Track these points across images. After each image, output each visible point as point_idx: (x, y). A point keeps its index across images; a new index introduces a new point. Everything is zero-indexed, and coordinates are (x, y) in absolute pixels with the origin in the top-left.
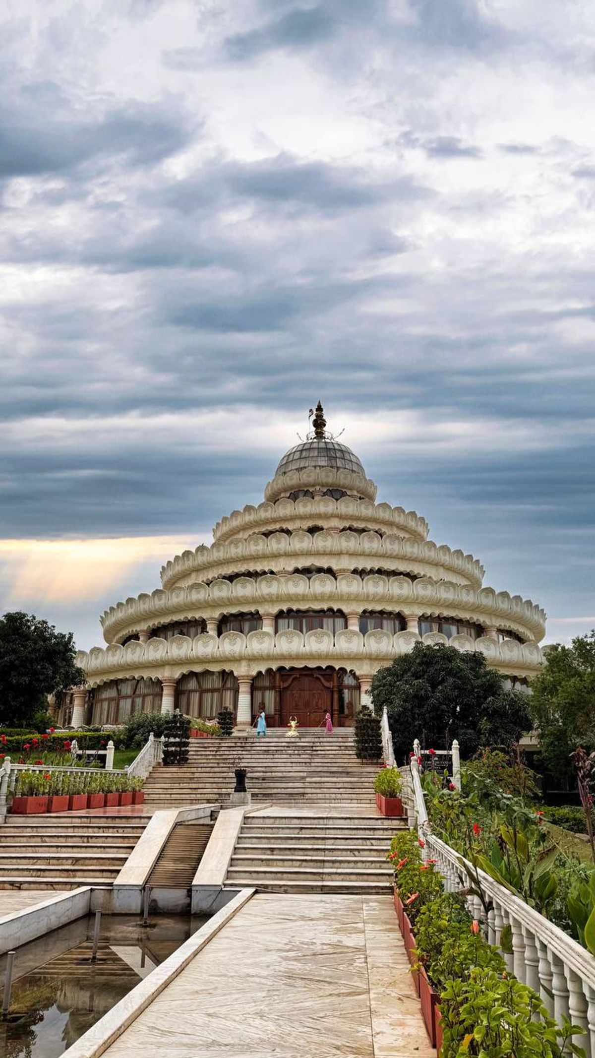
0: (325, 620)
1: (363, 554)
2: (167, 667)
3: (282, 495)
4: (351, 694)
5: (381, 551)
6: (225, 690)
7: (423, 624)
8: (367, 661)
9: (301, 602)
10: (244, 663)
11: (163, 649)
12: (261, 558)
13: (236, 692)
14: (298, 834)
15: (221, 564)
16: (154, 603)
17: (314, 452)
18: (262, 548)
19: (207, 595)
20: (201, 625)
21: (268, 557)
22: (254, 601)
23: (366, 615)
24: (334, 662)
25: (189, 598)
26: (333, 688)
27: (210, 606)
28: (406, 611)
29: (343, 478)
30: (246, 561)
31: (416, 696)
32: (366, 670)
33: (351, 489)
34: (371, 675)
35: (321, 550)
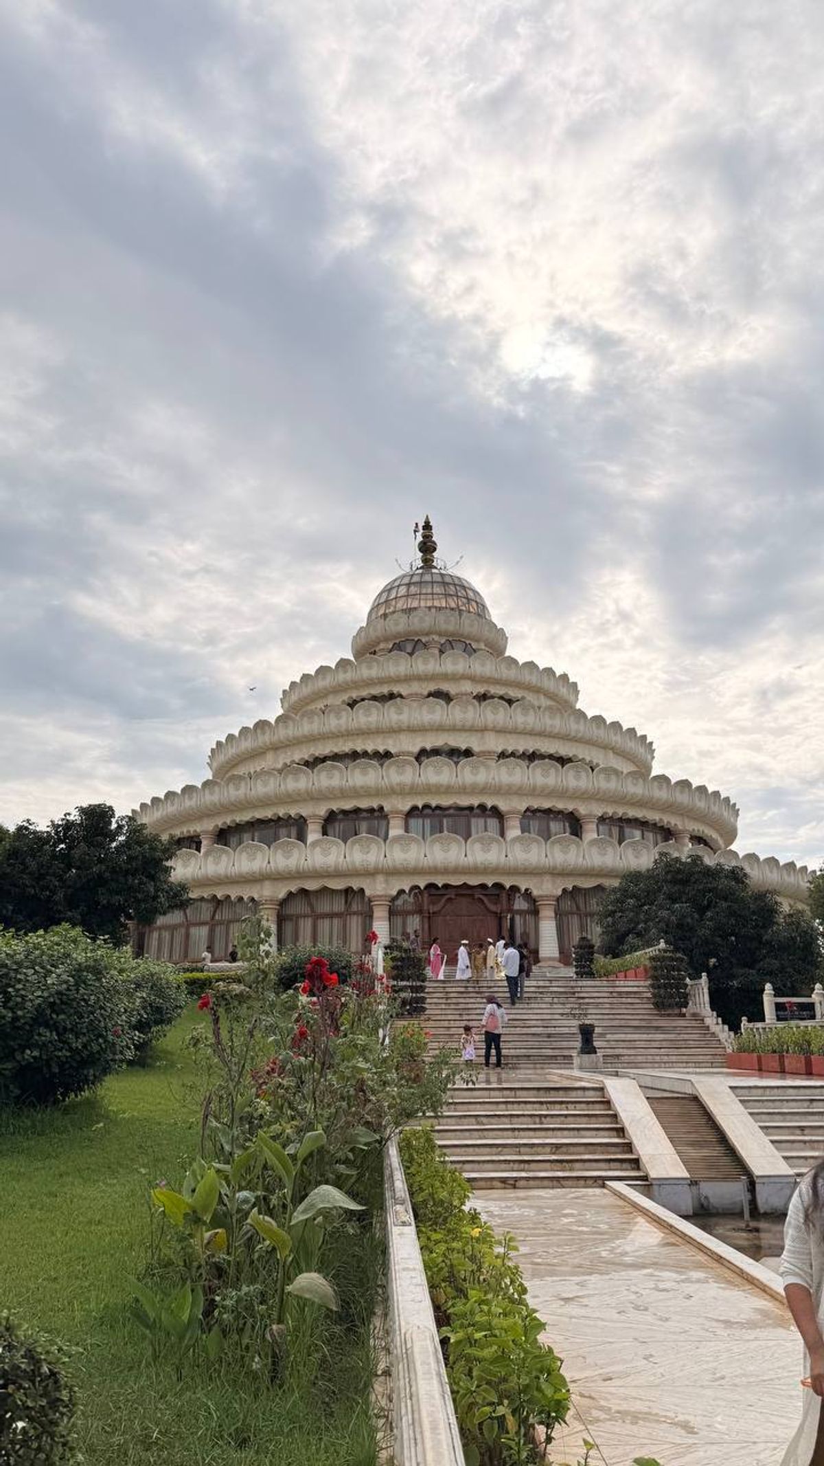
0: (473, 821)
1: (515, 731)
2: (267, 883)
3: (382, 646)
4: (525, 920)
5: (538, 727)
6: (350, 914)
7: (601, 827)
8: (548, 878)
9: (443, 796)
10: (380, 878)
11: (263, 859)
12: (373, 733)
13: (368, 916)
14: (808, 1108)
15: (314, 740)
16: (228, 792)
17: (427, 588)
18: (375, 718)
19: (311, 783)
20: (299, 826)
21: (383, 732)
22: (377, 792)
23: (531, 813)
24: (503, 878)
25: (283, 787)
26: (501, 913)
27: (312, 799)
28: (582, 809)
29: (468, 626)
30: (350, 738)
31: (680, 926)
32: (546, 889)
33: (478, 641)
34: (554, 896)
35: (459, 724)
